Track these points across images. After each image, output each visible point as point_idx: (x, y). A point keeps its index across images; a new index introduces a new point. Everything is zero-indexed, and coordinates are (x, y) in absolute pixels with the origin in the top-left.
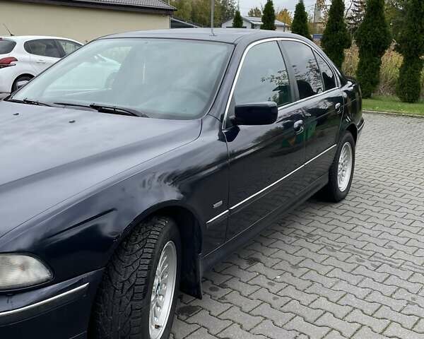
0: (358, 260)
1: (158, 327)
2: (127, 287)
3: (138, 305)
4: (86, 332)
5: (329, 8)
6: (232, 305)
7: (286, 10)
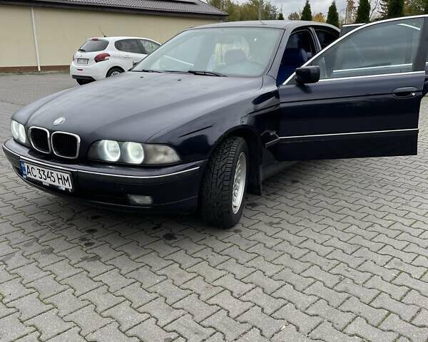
0: (369, 182)
1: (235, 207)
2: (220, 172)
3: (226, 183)
4: (197, 196)
5: (357, 9)
6: (281, 203)
7: (321, 14)
